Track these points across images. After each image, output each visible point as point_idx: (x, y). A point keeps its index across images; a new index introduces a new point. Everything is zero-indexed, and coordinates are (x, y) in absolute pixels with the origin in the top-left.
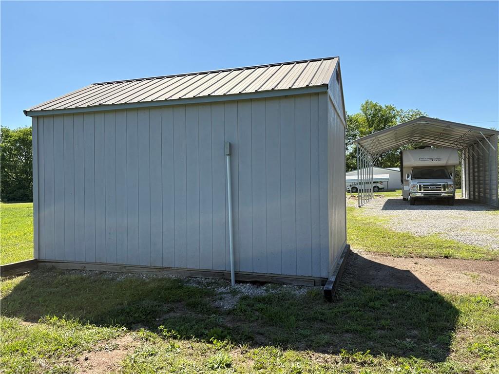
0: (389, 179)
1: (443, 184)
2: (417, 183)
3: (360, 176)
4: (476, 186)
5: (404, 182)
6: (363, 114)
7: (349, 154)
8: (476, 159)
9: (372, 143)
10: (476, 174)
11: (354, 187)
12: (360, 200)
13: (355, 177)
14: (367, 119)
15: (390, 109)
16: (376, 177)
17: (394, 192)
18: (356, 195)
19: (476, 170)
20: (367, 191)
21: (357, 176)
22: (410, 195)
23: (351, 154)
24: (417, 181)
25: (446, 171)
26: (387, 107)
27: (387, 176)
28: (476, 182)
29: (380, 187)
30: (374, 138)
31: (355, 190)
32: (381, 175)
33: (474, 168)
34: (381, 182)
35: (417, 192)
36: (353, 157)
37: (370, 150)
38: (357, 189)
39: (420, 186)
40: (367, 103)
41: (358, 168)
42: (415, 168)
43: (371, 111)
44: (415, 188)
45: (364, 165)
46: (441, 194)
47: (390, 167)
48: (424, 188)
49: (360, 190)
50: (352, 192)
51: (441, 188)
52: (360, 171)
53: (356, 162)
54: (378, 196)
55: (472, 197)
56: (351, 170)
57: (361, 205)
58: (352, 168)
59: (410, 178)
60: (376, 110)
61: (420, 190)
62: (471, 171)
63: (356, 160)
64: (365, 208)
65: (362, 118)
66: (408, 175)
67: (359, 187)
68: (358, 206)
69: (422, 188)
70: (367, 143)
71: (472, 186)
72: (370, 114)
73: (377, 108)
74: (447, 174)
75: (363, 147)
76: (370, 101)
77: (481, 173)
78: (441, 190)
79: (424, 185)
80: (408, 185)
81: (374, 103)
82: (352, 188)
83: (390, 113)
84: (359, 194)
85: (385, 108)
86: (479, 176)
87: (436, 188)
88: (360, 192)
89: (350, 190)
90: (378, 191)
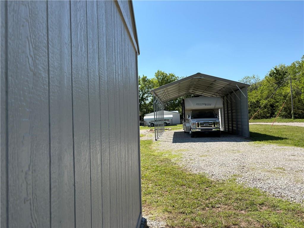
0: (172, 118)
1: (214, 122)
2: (195, 121)
3: (156, 116)
4: (230, 122)
5: (186, 121)
6: (156, 78)
7: (148, 103)
8: (229, 104)
9: (163, 93)
10: (230, 115)
11: (152, 123)
12: (156, 133)
13: (153, 117)
14: (159, 81)
15: (172, 76)
16: (165, 116)
17: (176, 126)
18: (153, 128)
19: (230, 112)
20: (160, 125)
21: (154, 116)
22: (191, 130)
23: (150, 103)
24: (196, 120)
25: (214, 113)
26: (170, 74)
27: (171, 116)
28: (230, 120)
29: (168, 123)
30: (165, 89)
31: (152, 125)
32: (168, 115)
33: (228, 111)
34: (168, 120)
35: (196, 128)
36: (151, 104)
37: (162, 98)
38: (154, 125)
39: (198, 123)
40: (158, 71)
41: (154, 111)
42: (193, 111)
43: (161, 76)
44: (195, 125)
45: (158, 109)
46: (212, 130)
47: (172, 111)
48: (201, 125)
49: (156, 125)
50: (151, 126)
51: (212, 125)
52: (155, 113)
53: (153, 108)
54: (167, 129)
55: (227, 130)
56: (150, 112)
57: (157, 138)
58: (150, 111)
59: (190, 118)
60: (164, 76)
61: (198, 127)
62: (226, 112)
63: (153, 106)
64: (159, 141)
65: (156, 80)
66: (189, 115)
67: (156, 123)
68: (155, 139)
69: (199, 125)
70: (160, 93)
71: (226, 122)
72: (160, 79)
73: (164, 75)
74: (215, 115)
75: (157, 96)
76: (160, 70)
77: (234, 114)
78: (212, 126)
79: (201, 123)
80: (189, 123)
81: (162, 72)
82: (151, 124)
83: (172, 78)
84: (155, 128)
85: (169, 75)
86: (232, 116)
87: (209, 125)
88: (156, 126)
89: (149, 125)
90: (166, 126)
